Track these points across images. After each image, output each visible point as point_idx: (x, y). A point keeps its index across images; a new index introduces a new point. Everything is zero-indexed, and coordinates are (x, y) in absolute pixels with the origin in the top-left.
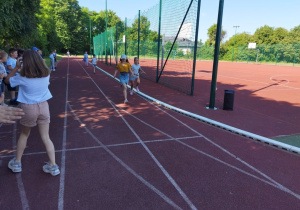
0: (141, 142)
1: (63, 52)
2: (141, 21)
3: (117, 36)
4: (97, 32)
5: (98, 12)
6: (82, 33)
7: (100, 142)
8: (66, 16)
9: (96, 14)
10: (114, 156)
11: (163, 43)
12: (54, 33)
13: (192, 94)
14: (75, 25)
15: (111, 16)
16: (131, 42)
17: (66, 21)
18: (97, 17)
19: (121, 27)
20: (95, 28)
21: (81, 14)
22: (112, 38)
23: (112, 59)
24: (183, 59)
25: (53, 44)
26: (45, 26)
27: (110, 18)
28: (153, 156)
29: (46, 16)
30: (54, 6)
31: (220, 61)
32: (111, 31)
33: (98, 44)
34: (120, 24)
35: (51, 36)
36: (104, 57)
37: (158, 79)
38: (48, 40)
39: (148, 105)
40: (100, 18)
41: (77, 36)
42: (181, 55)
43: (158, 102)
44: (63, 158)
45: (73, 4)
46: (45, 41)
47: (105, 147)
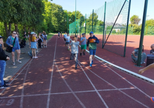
0: (96, 90)
1: (55, 32)
3: (81, 24)
4: (71, 22)
5: (72, 12)
6: (64, 22)
7: (70, 89)
8: (57, 15)
9: (71, 13)
10: (79, 101)
11: (106, 26)
12: (51, 23)
13: (124, 56)
14: (61, 19)
15: (78, 13)
16: (88, 26)
17: (57, 17)
18: (71, 15)
19: (83, 19)
20: (70, 20)
21: (63, 13)
22: (79, 25)
25: (51, 29)
26: (47, 20)
27: (78, 14)
29: (48, 15)
30: (51, 10)
32: (78, 21)
33: (71, 27)
34: (82, 17)
35: (49, 24)
36: (74, 34)
37: (103, 46)
38: (48, 26)
40: (73, 15)
41: (61, 24)
42: (115, 32)
44: (49, 100)
45: (60, 9)
46: (46, 27)
47: (73, 93)
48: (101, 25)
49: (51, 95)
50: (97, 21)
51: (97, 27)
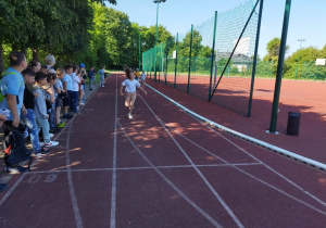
0: (193, 165)
1: (112, 67)
2: (193, 35)
3: (167, 52)
4: (147, 48)
6: (132, 48)
7: (150, 163)
8: (116, 32)
9: (145, 29)
10: (165, 179)
11: (217, 59)
12: (104, 49)
13: (249, 115)
14: (125, 41)
15: (161, 30)
16: (181, 58)
17: (116, 37)
18: (146, 33)
19: (171, 43)
20: (144, 44)
21: (130, 29)
22: (162, 54)
23: (161, 75)
24: (237, 76)
25: (103, 60)
26: (96, 42)
27: (160, 32)
28: (207, 183)
29: (98, 32)
30: (105, 22)
31: (283, 79)
32: (161, 46)
33: (147, 59)
34: (170, 39)
35: (101, 52)
36: (153, 73)
37: (210, 97)
38: (99, 55)
39: (200, 126)
40: (150, 34)
41: (126, 51)
42: (235, 71)
43: (212, 123)
44: (114, 176)
45: (124, 19)
46: (95, 57)
47: (155, 168)
48: (207, 56)
49: (117, 171)
50: (201, 47)
51: (201, 59)
